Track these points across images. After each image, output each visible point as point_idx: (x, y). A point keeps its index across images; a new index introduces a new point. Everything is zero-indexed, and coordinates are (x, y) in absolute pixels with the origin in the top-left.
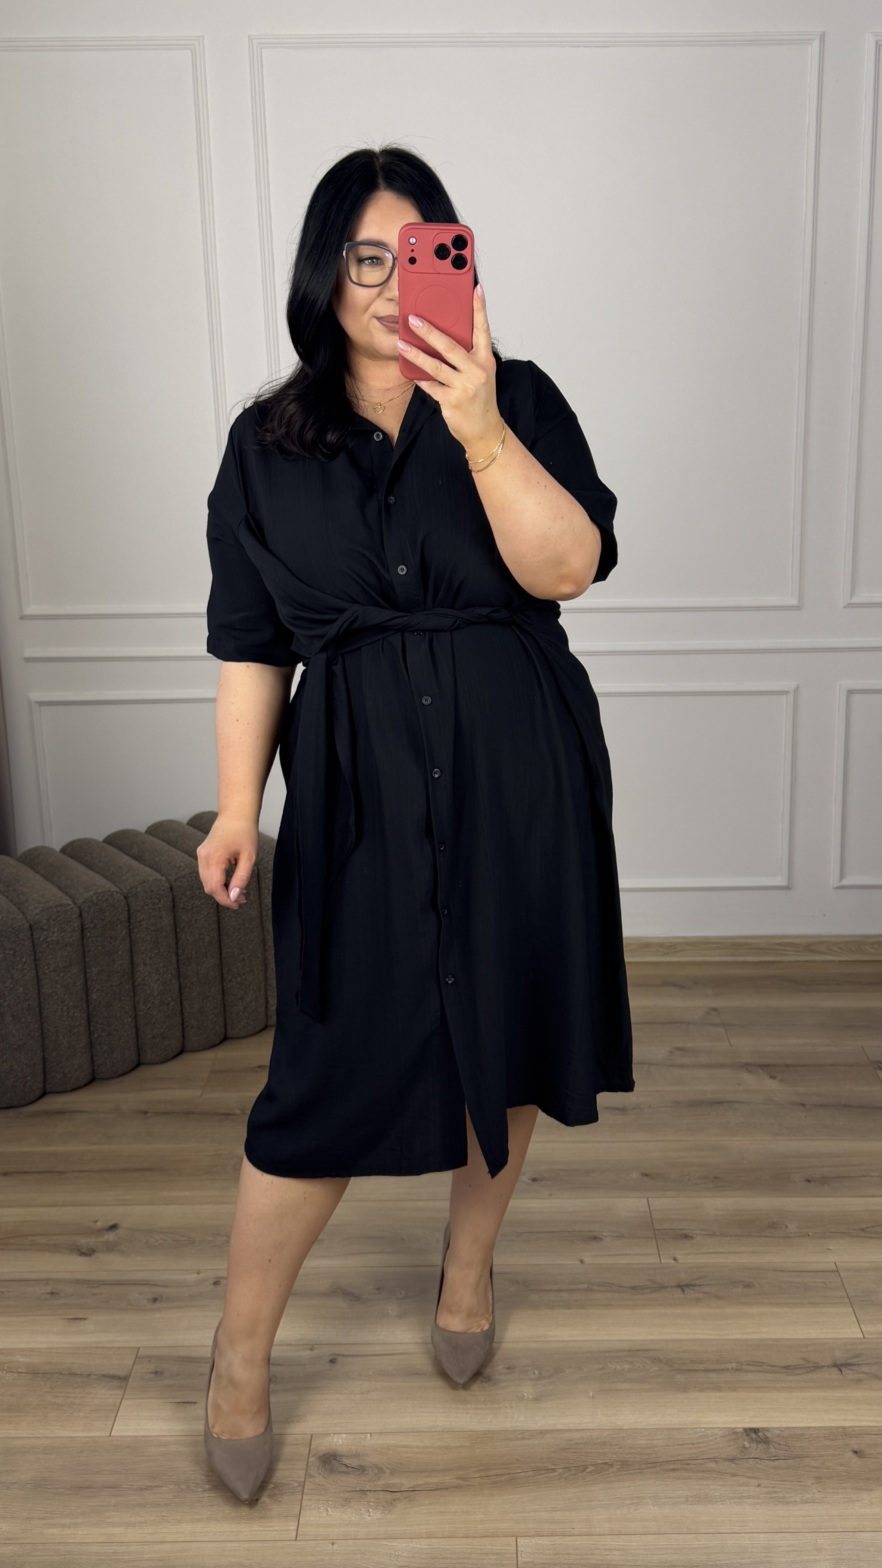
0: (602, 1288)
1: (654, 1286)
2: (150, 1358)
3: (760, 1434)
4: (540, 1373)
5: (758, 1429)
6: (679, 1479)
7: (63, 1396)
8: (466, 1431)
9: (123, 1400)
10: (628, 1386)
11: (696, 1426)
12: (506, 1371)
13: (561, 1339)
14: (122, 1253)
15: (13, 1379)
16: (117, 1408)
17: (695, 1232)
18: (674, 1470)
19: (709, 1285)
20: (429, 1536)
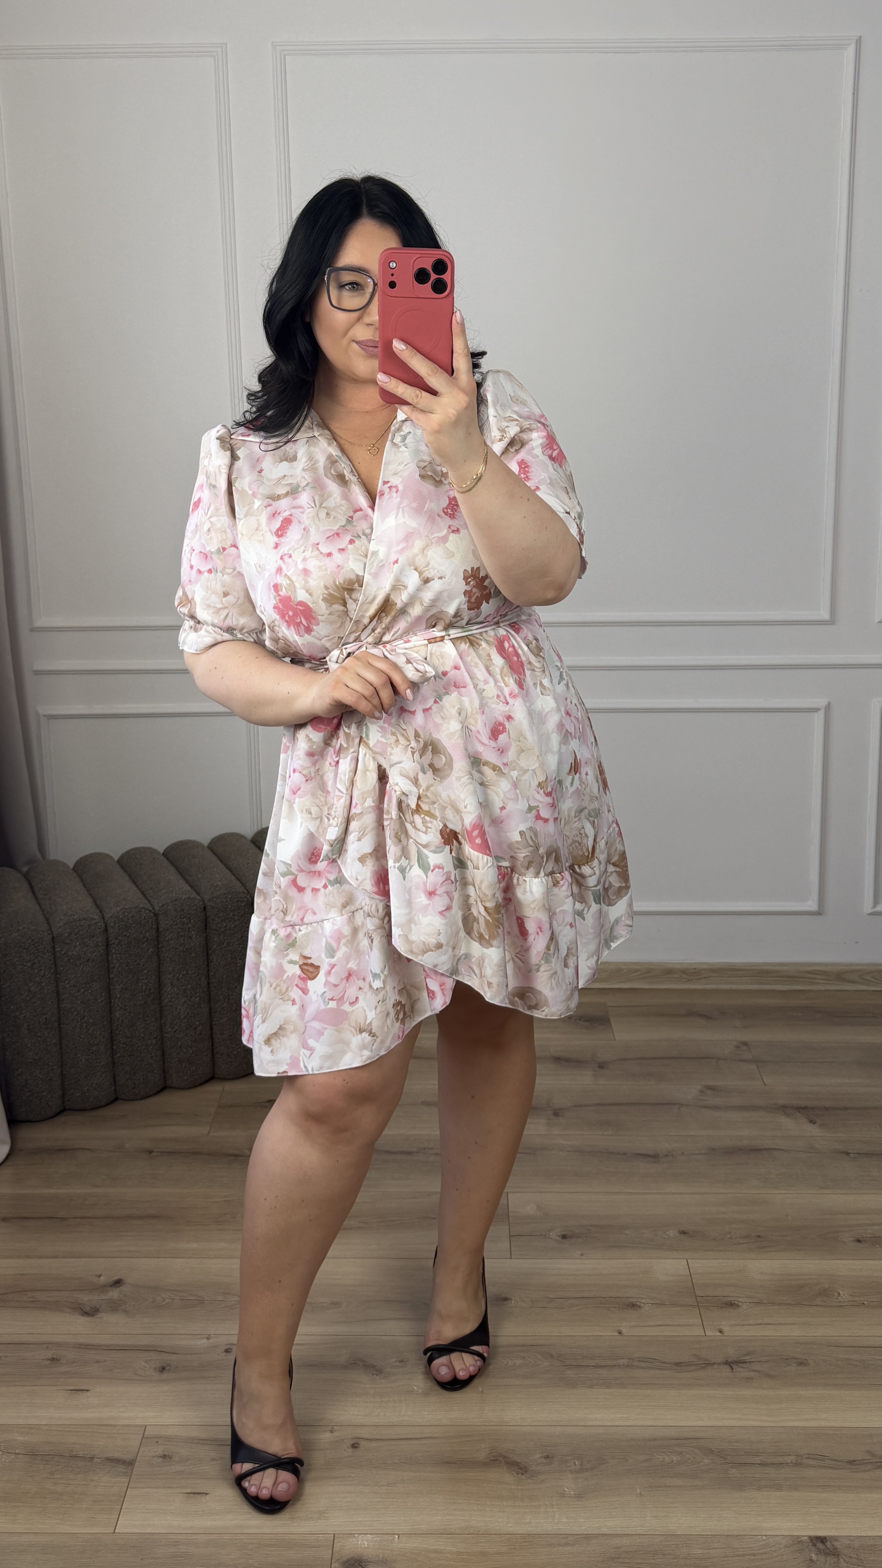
0: (643, 1364)
1: (700, 1363)
2: (158, 1439)
3: (828, 1544)
4: (581, 1465)
5: (825, 1538)
7: (64, 1484)
8: (504, 1534)
9: (129, 1489)
10: (678, 1482)
11: (756, 1534)
12: (544, 1461)
13: (601, 1423)
14: (127, 1313)
15: (10, 1462)
16: (123, 1499)
17: (741, 1300)
19: (759, 1362)
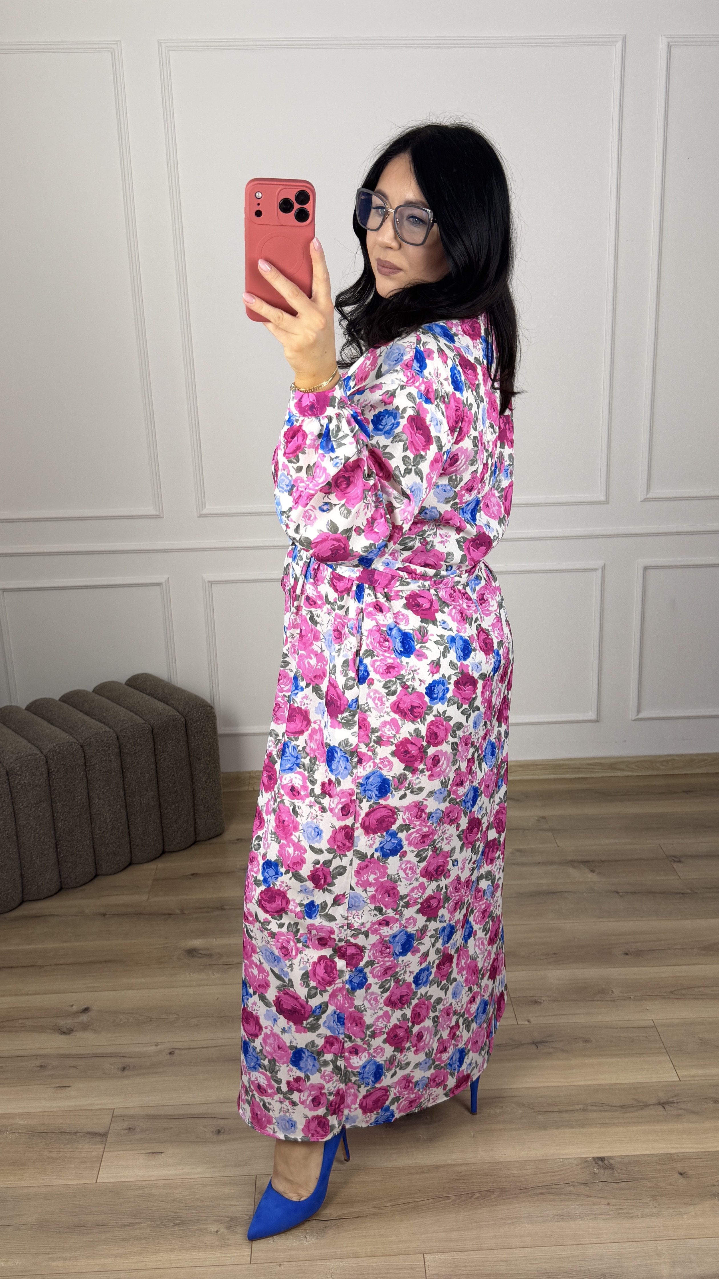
1: (515, 1044)
2: (123, 1117)
3: (606, 1162)
4: (431, 1118)
5: (604, 1158)
6: (546, 1201)
7: (56, 1151)
9: (105, 1153)
10: (501, 1126)
11: (555, 1158)
14: (94, 1030)
15: (16, 1139)
16: (100, 1160)
17: (543, 998)
18: (542, 1194)
19: (556, 1042)
20: (355, 1256)
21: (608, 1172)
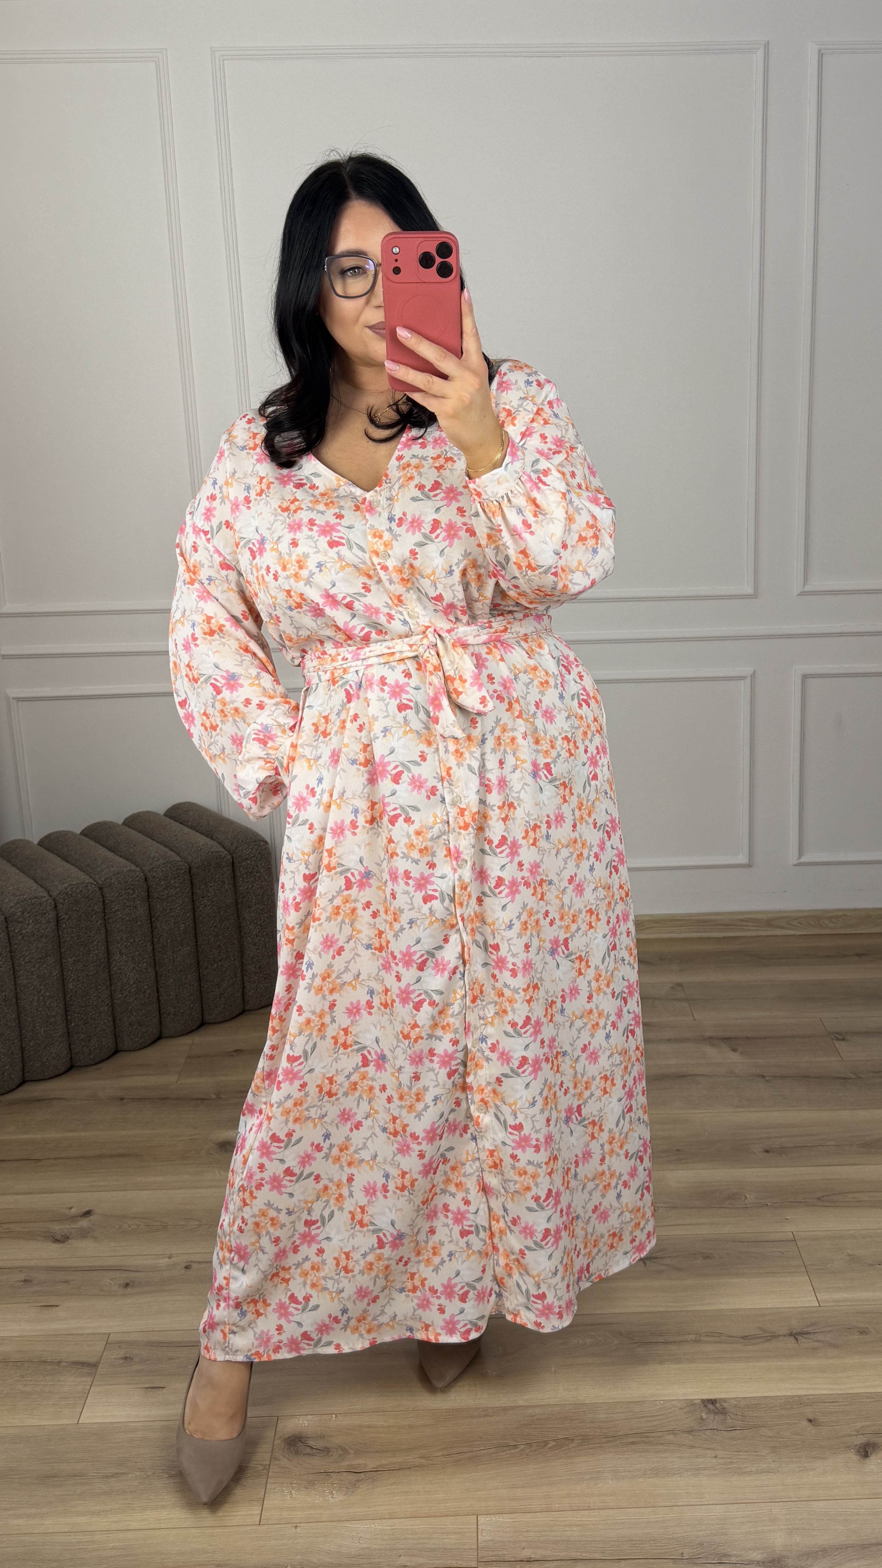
2: (120, 1344)
3: (718, 1405)
4: (503, 1350)
5: (715, 1400)
6: (638, 1452)
7: (33, 1385)
8: (431, 1410)
9: (92, 1387)
10: (589, 1360)
11: (655, 1399)
14: (95, 1238)
16: (86, 1396)
18: (633, 1443)
19: (667, 1258)
20: (392, 1516)
21: (719, 1417)
